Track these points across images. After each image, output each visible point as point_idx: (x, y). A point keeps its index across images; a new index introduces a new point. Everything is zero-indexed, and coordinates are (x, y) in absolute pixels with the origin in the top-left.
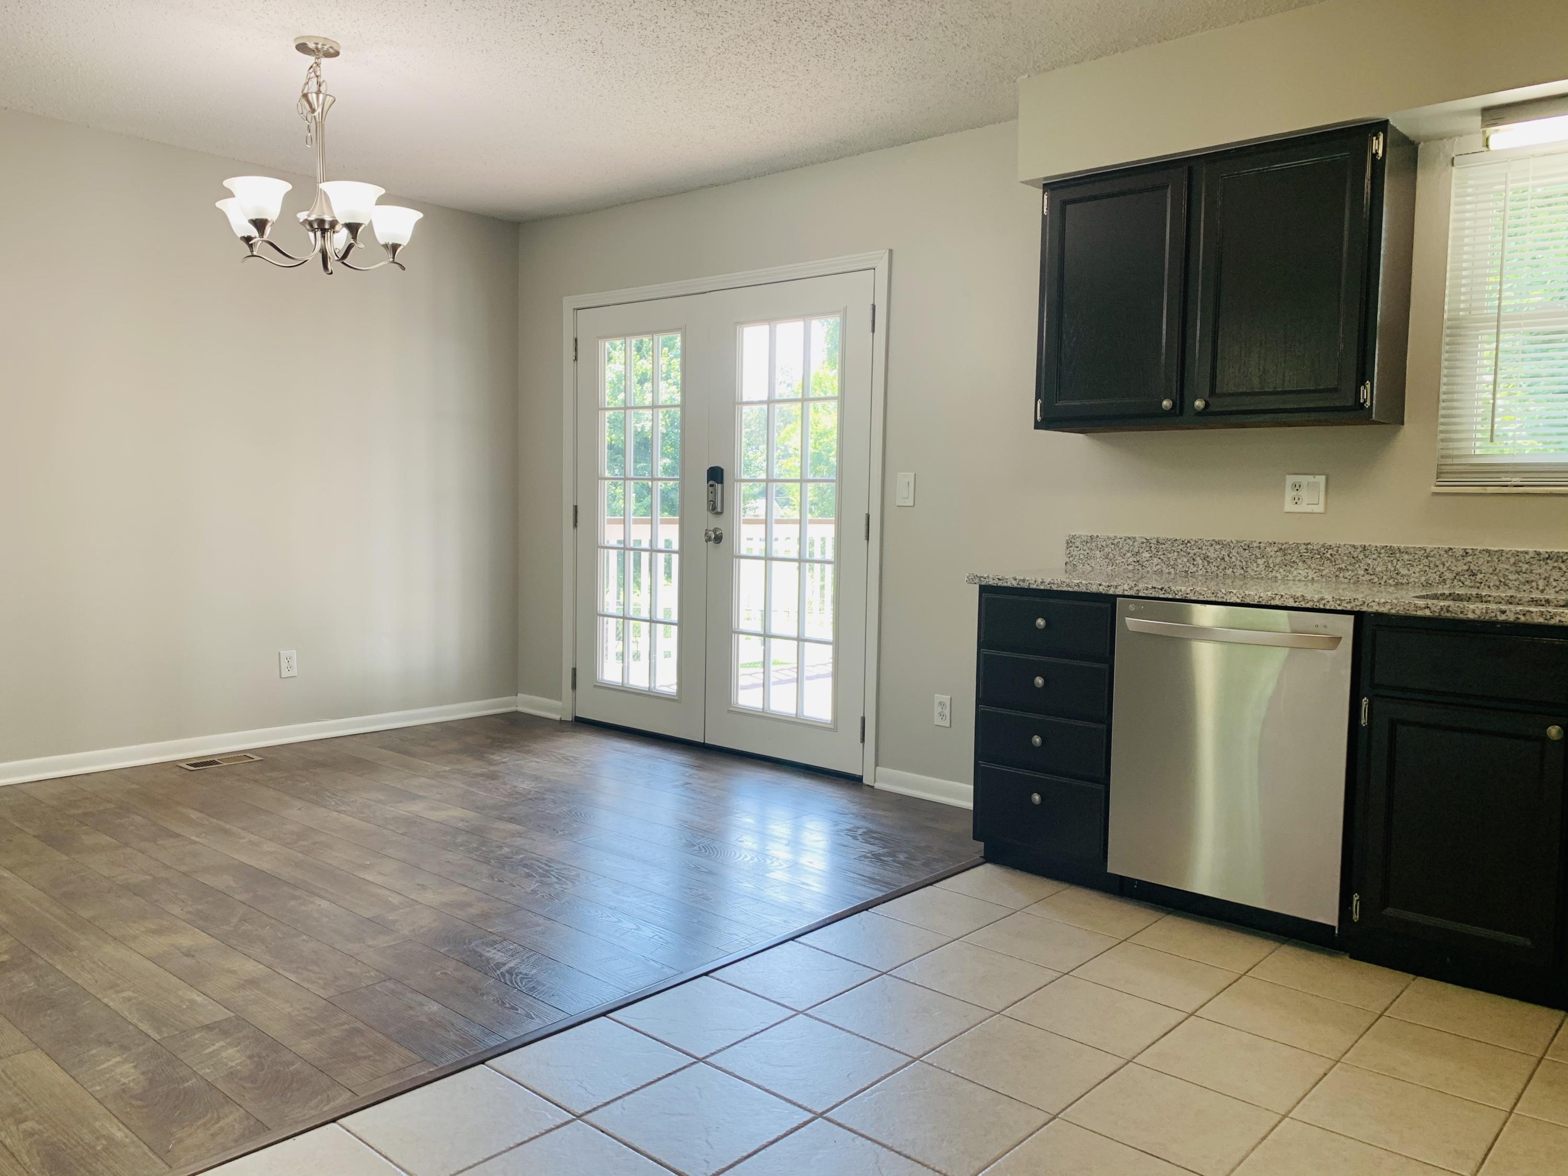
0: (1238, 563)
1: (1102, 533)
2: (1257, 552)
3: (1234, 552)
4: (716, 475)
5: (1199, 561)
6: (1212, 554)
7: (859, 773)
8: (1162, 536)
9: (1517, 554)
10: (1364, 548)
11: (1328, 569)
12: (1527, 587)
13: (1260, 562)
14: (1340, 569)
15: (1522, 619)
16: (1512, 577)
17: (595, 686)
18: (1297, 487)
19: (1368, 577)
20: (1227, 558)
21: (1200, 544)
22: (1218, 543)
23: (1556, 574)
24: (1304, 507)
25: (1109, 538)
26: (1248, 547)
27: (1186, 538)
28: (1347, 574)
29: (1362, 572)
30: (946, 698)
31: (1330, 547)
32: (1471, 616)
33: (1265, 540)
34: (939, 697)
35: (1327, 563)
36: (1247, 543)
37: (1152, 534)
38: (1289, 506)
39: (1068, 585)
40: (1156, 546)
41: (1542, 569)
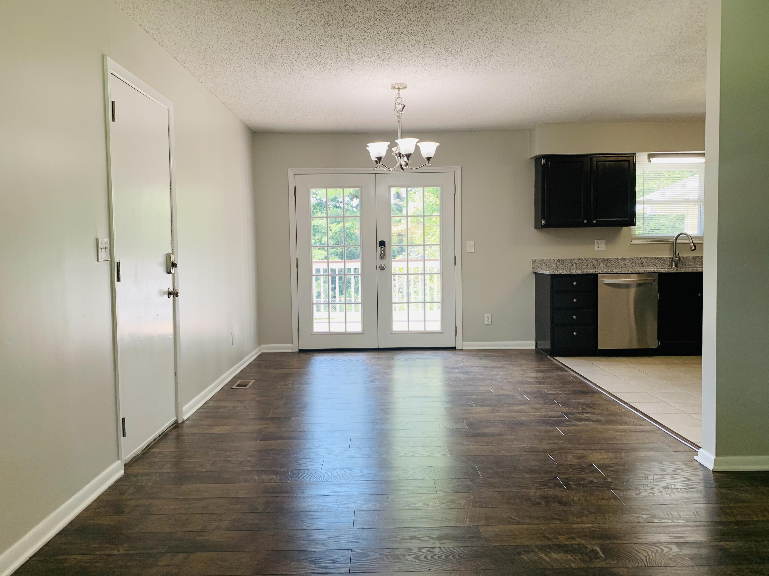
0: (585, 264)
1: (545, 258)
2: (590, 261)
3: (584, 261)
4: (382, 244)
5: (574, 264)
6: (578, 262)
7: (455, 346)
8: (563, 258)
9: (651, 258)
10: (617, 259)
11: (609, 264)
12: (653, 266)
13: (591, 264)
14: (612, 264)
15: (692, 271)
16: (650, 263)
17: (312, 335)
18: (598, 243)
19: (618, 266)
20: (582, 263)
21: (574, 260)
22: (579, 259)
23: (659, 262)
24: (600, 249)
25: (547, 259)
26: (588, 260)
27: (570, 258)
28: (614, 265)
29: (617, 265)
30: (490, 315)
31: (609, 259)
32: (682, 271)
33: (592, 258)
34: (486, 315)
35: (608, 263)
36: (587, 258)
37: (560, 258)
38: (596, 248)
39: (583, 272)
40: (562, 261)
41: (656, 261)
